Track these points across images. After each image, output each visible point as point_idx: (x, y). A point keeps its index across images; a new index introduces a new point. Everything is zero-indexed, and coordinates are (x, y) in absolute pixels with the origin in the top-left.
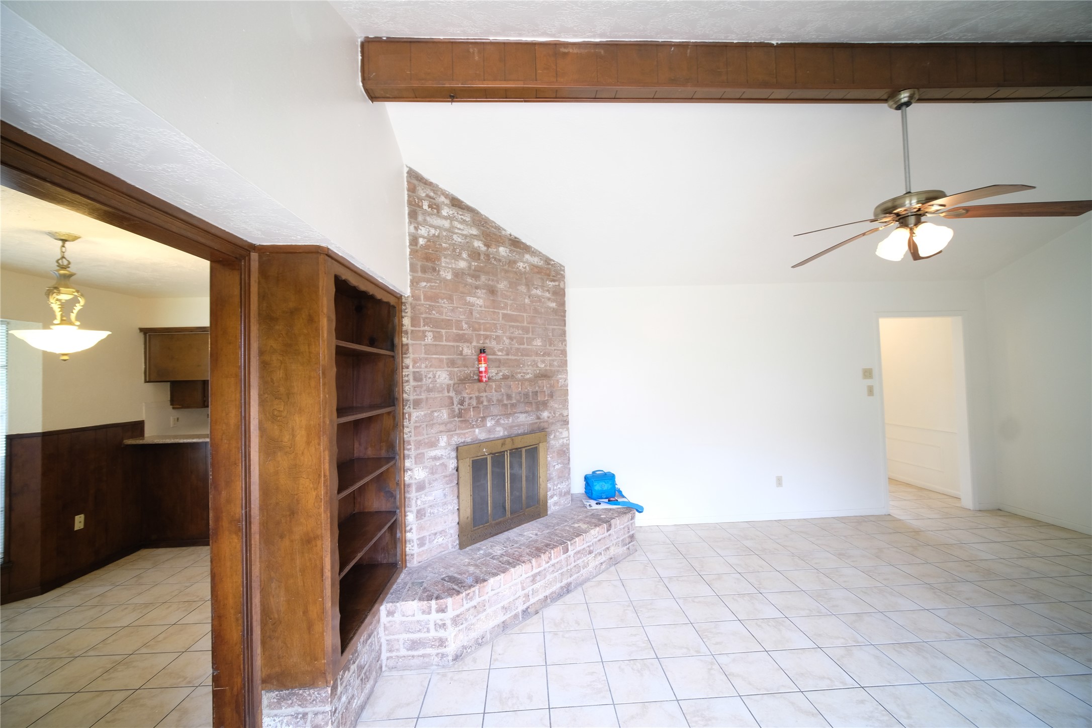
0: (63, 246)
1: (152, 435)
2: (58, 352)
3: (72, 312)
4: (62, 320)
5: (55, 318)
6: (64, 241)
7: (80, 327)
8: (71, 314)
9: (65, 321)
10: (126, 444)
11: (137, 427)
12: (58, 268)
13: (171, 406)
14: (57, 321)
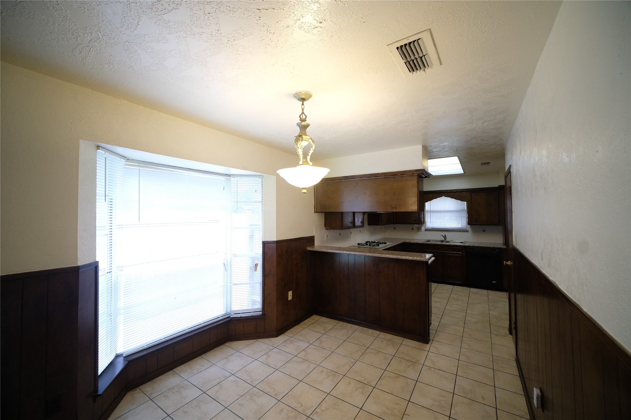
0: (303, 104)
1: (319, 245)
2: (301, 187)
3: (308, 155)
4: (303, 162)
5: (299, 160)
6: (303, 100)
7: (313, 165)
8: (308, 156)
9: (306, 162)
10: (308, 250)
11: (310, 240)
12: (300, 121)
13: (325, 228)
14: (301, 162)
